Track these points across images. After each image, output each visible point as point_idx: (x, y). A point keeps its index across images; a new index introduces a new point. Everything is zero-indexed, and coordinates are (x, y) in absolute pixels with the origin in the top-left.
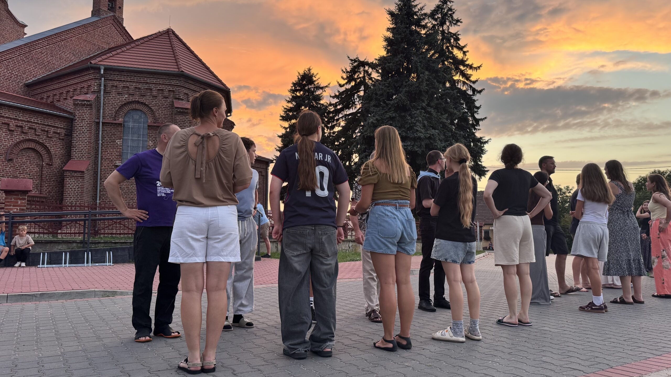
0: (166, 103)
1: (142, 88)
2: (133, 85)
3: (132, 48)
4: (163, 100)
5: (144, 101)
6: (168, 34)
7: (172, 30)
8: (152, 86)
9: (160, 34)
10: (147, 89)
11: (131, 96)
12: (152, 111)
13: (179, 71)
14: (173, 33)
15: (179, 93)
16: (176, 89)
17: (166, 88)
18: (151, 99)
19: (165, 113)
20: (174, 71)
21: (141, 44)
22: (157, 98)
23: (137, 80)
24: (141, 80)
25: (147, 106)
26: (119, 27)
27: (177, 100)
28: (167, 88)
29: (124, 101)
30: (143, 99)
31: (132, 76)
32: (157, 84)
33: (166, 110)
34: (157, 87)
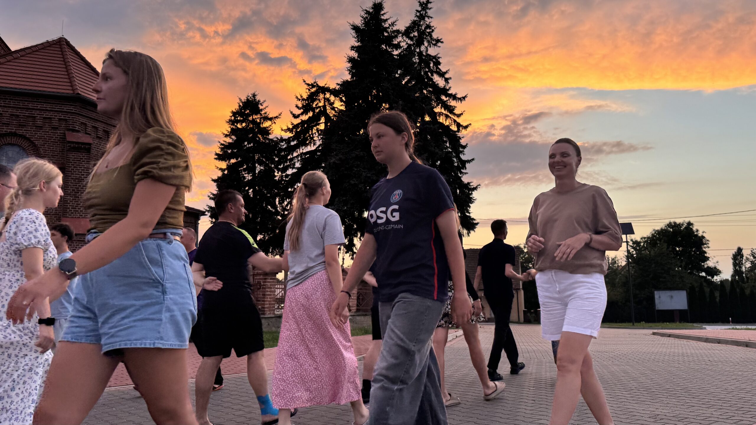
0: (55, 135)
1: (21, 115)
2: (8, 112)
3: (8, 61)
4: (51, 132)
5: (23, 133)
6: (60, 45)
7: (66, 40)
8: (36, 113)
9: (48, 44)
10: (27, 116)
11: (5, 126)
12: (35, 146)
13: (74, 93)
14: (68, 43)
15: (74, 122)
16: (70, 117)
17: (55, 116)
18: (34, 131)
19: (53, 149)
20: (67, 93)
21: (21, 56)
22: (42, 129)
23: (13, 105)
24: (20, 105)
25: (28, 139)
27: (70, 132)
28: (57, 116)
30: (22, 130)
31: (7, 99)
32: (43, 110)
33: (55, 144)
34: (43, 115)
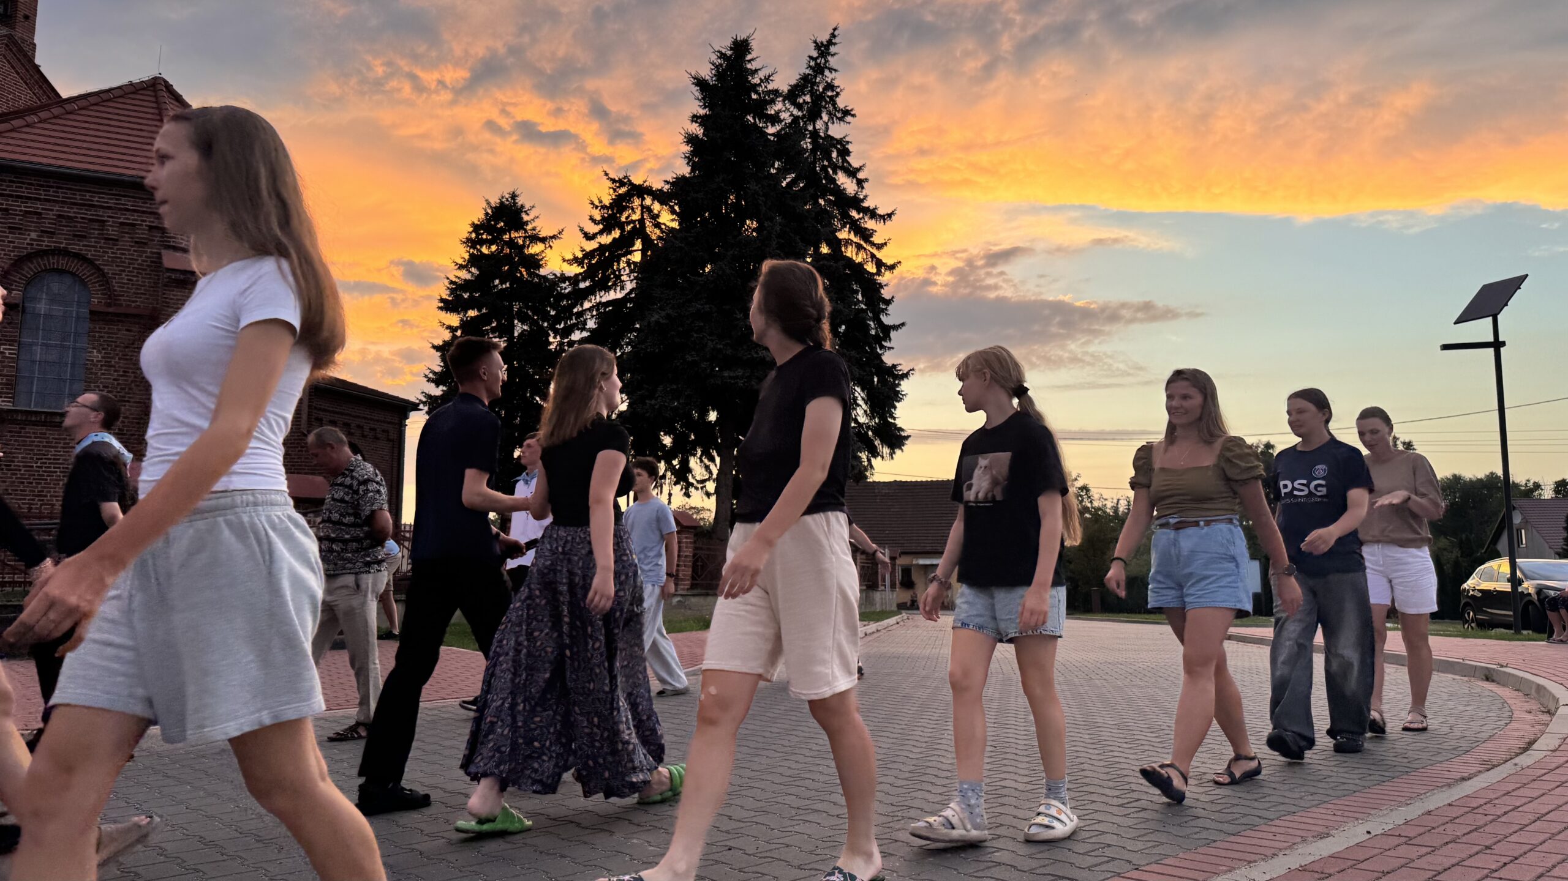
0: (141, 256)
1: (76, 217)
2: (52, 210)
3: (55, 117)
4: (134, 251)
5: (81, 250)
6: (155, 91)
7: (166, 82)
8: (104, 215)
9: (133, 89)
10: (91, 220)
11: (48, 237)
12: (104, 275)
14: (168, 87)
17: (142, 221)
18: (101, 247)
19: (137, 281)
21: (80, 109)
22: (117, 245)
23: (63, 197)
24: (76, 199)
25: (90, 262)
26: (24, 66)
27: (171, 252)
28: (145, 221)
29: (26, 249)
30: (79, 245)
31: (52, 187)
32: (120, 209)
33: (141, 274)
34: (120, 218)
